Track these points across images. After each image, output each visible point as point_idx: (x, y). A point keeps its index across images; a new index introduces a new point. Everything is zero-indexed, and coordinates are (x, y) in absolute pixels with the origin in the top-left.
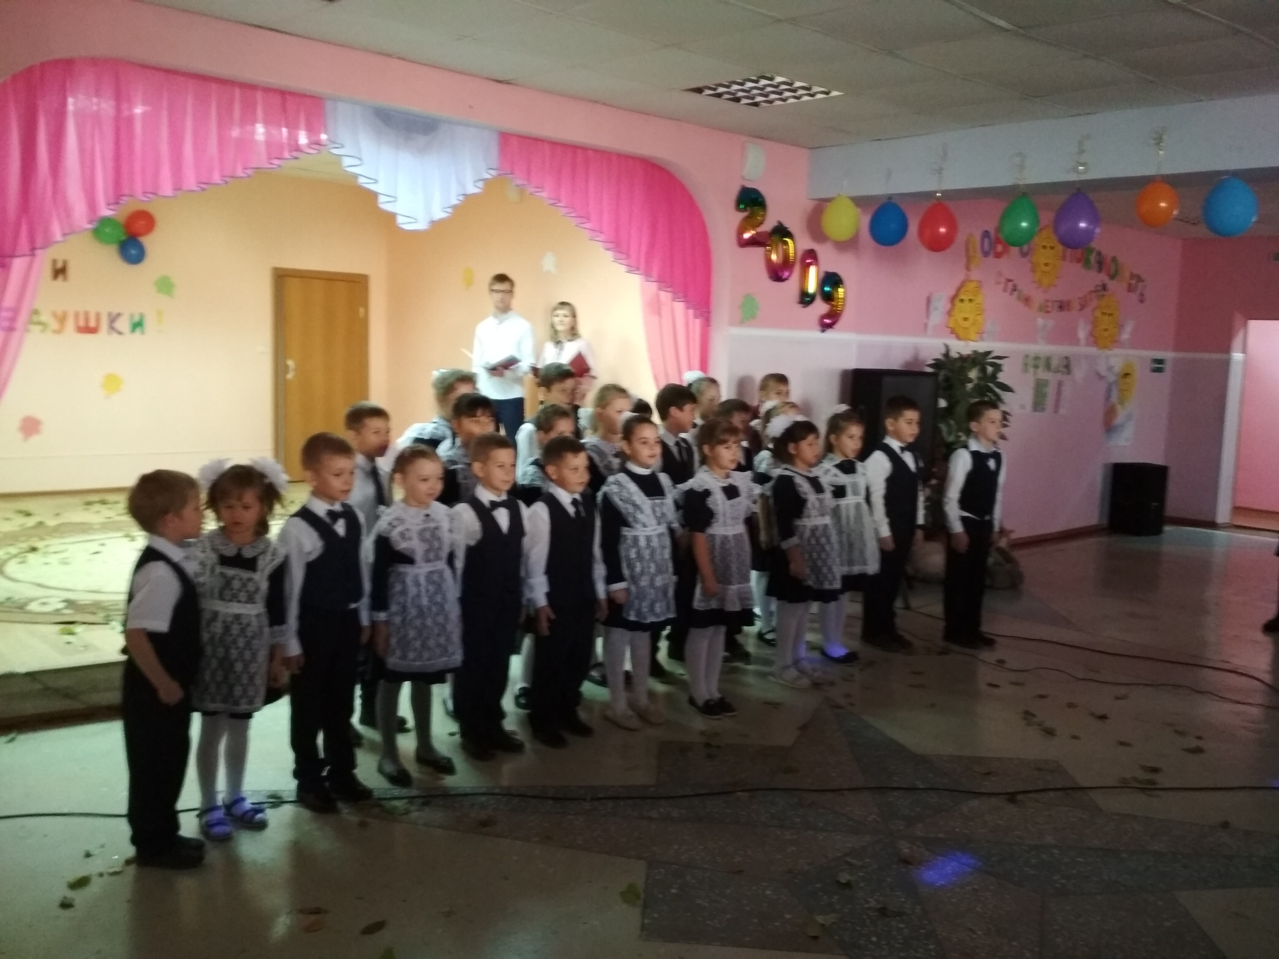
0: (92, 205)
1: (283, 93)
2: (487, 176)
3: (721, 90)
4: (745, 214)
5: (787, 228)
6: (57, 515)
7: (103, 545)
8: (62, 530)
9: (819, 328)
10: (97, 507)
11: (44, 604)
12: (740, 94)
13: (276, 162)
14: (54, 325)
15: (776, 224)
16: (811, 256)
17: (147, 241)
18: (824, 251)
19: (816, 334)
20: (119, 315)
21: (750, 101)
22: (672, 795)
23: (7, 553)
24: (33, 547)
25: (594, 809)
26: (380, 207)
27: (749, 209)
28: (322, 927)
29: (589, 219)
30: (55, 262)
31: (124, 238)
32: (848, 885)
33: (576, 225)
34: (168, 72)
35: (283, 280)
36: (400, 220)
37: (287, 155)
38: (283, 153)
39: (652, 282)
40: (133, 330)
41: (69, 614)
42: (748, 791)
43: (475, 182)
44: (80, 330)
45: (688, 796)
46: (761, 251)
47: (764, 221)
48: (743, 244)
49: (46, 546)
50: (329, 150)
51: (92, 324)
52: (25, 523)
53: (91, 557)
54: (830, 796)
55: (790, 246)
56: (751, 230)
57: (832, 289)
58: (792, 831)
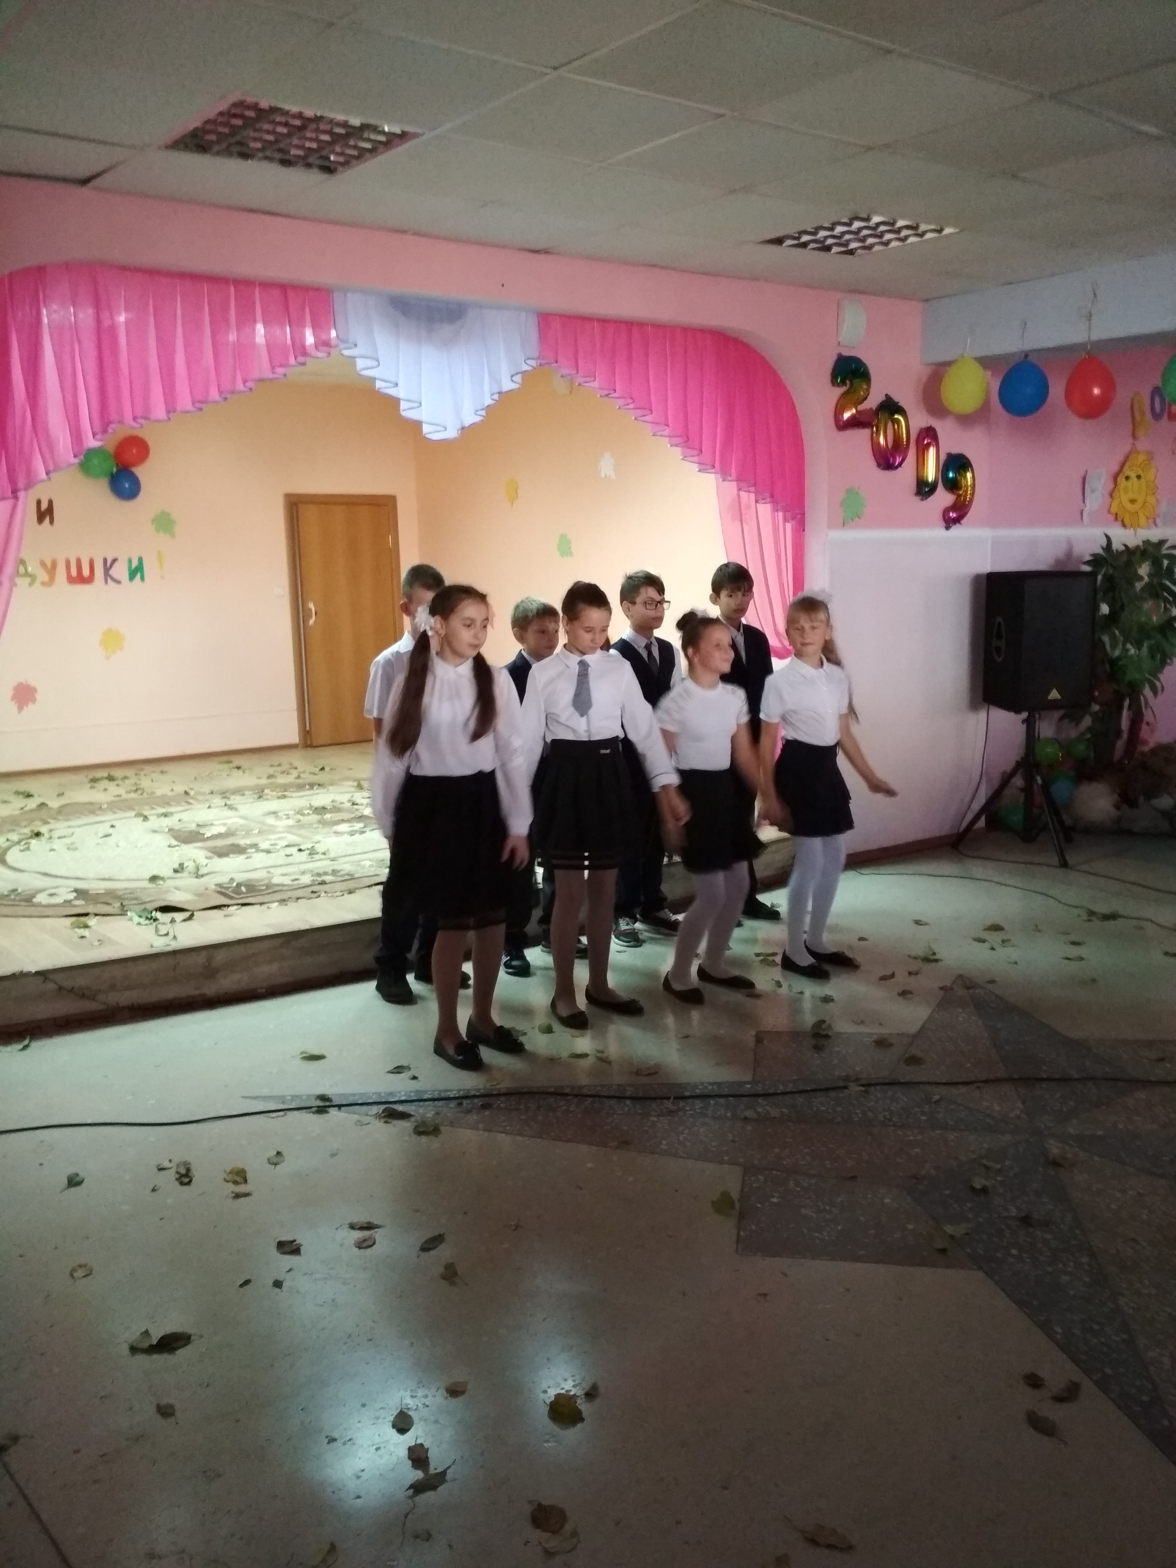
0: (77, 436)
1: (284, 288)
2: (525, 367)
3: (805, 238)
4: (843, 389)
5: (898, 403)
6: (61, 795)
7: (112, 826)
8: (67, 812)
9: (944, 524)
10: (105, 784)
11: (51, 895)
12: (830, 241)
13: (280, 371)
14: (43, 576)
15: (882, 398)
16: (929, 435)
17: (140, 471)
18: (945, 429)
19: (940, 532)
20: (114, 561)
21: (843, 249)
22: (771, 1091)
23: (8, 840)
24: (36, 832)
25: (679, 1110)
26: (403, 414)
27: (848, 382)
28: (374, 1243)
29: (651, 410)
30: (39, 503)
31: (115, 470)
32: (984, 1190)
33: (636, 419)
34: (152, 273)
35: (297, 508)
36: (426, 429)
37: (292, 361)
38: (287, 359)
39: (730, 481)
40: (132, 577)
41: (81, 905)
42: (863, 1085)
43: (512, 376)
44: (71, 580)
45: (791, 1093)
46: (865, 433)
47: (868, 395)
48: (843, 426)
49: (51, 831)
50: (340, 351)
51: (86, 572)
52: (26, 806)
53: (101, 841)
54: (963, 1089)
55: (902, 425)
56: (850, 409)
57: (958, 475)
58: (916, 1131)
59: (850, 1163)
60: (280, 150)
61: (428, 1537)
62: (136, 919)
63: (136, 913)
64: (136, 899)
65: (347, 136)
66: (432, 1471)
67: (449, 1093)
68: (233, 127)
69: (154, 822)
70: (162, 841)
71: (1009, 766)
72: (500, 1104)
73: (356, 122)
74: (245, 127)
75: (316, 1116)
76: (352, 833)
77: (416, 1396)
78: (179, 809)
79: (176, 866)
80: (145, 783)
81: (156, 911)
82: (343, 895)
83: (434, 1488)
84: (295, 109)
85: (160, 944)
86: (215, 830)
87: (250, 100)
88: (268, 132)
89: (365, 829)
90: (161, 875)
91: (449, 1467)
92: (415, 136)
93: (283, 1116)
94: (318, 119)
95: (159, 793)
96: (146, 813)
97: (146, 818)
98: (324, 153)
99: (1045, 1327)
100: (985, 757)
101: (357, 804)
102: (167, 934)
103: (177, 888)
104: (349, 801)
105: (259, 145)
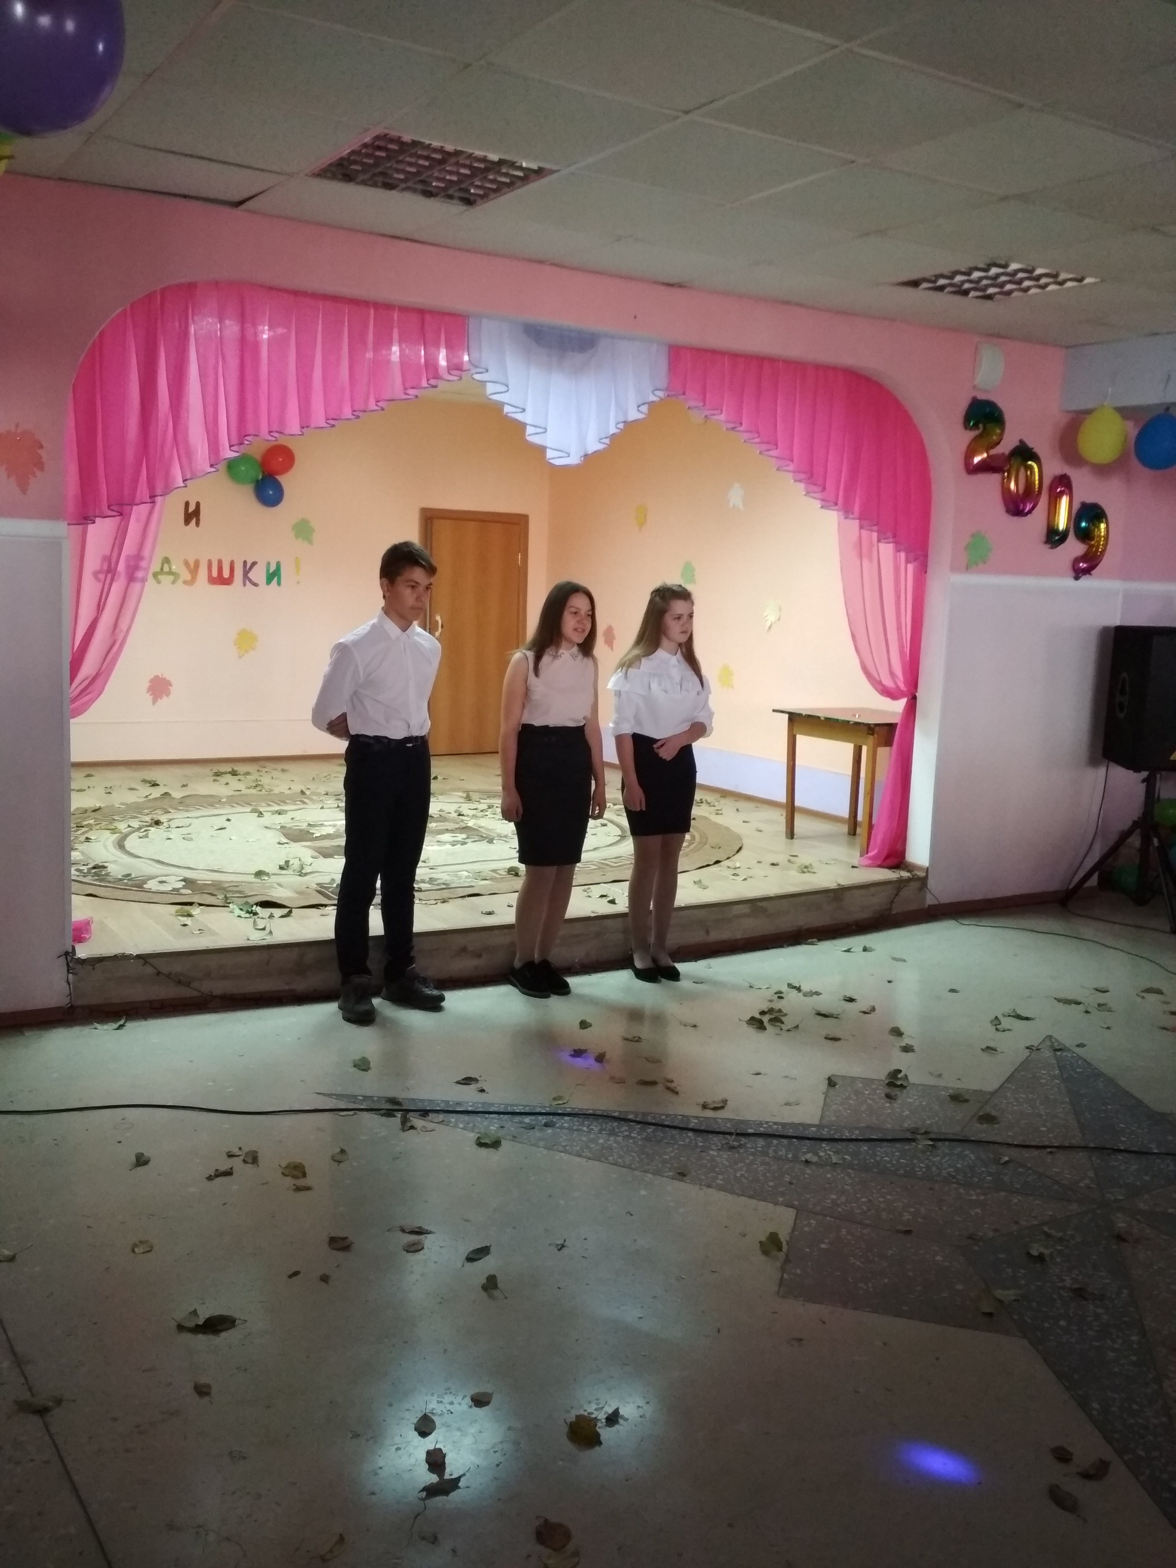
0: (214, 445)
1: (421, 312)
2: (652, 398)
3: (942, 282)
4: (973, 434)
5: (1032, 449)
6: (185, 786)
7: (228, 820)
8: (186, 803)
9: (1072, 574)
10: (228, 778)
11: (162, 882)
12: (967, 286)
13: (412, 392)
14: (186, 575)
15: (1016, 443)
16: (1063, 484)
17: (284, 480)
18: (1081, 479)
19: (1067, 582)
20: (254, 564)
21: (981, 294)
22: (836, 1137)
23: (129, 826)
24: (156, 819)
25: (741, 1146)
26: (528, 438)
27: (981, 426)
28: (423, 1248)
29: (776, 445)
30: (187, 504)
31: (260, 477)
32: (1041, 1258)
33: (760, 452)
34: (296, 293)
35: (432, 523)
36: (550, 454)
37: (424, 383)
38: (420, 380)
39: (853, 519)
40: (269, 581)
41: (187, 895)
42: (931, 1140)
43: (639, 406)
44: (212, 581)
45: (857, 1140)
46: (995, 478)
47: (1001, 440)
48: (973, 470)
49: (170, 820)
50: (472, 374)
51: (226, 574)
52: (150, 795)
53: (216, 833)
54: (1036, 1153)
55: (1035, 472)
56: (981, 453)
57: (1091, 525)
58: (979, 1191)
59: (907, 1216)
60: (423, 182)
61: (434, 1540)
62: (238, 912)
63: (238, 906)
64: (240, 892)
65: (487, 170)
66: (447, 1477)
67: (515, 1108)
68: (378, 158)
69: (269, 819)
70: (274, 837)
71: (1127, 824)
72: (563, 1124)
73: (494, 157)
74: (388, 158)
75: (384, 1119)
76: (453, 844)
77: (441, 1402)
78: (294, 807)
79: (282, 863)
80: (266, 780)
81: (257, 906)
82: (436, 904)
83: (446, 1492)
84: (436, 144)
85: (256, 938)
86: (325, 831)
87: (394, 133)
88: (410, 164)
89: (467, 841)
90: (267, 871)
91: (464, 1475)
92: (552, 172)
93: (352, 1115)
94: (457, 153)
95: (277, 791)
96: (261, 810)
97: (261, 814)
98: (464, 186)
99: (1083, 1404)
100: (1101, 814)
101: (463, 815)
102: (264, 929)
103: (280, 885)
104: (455, 812)
105: (402, 176)
